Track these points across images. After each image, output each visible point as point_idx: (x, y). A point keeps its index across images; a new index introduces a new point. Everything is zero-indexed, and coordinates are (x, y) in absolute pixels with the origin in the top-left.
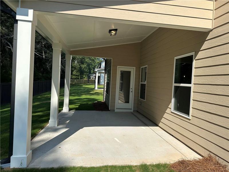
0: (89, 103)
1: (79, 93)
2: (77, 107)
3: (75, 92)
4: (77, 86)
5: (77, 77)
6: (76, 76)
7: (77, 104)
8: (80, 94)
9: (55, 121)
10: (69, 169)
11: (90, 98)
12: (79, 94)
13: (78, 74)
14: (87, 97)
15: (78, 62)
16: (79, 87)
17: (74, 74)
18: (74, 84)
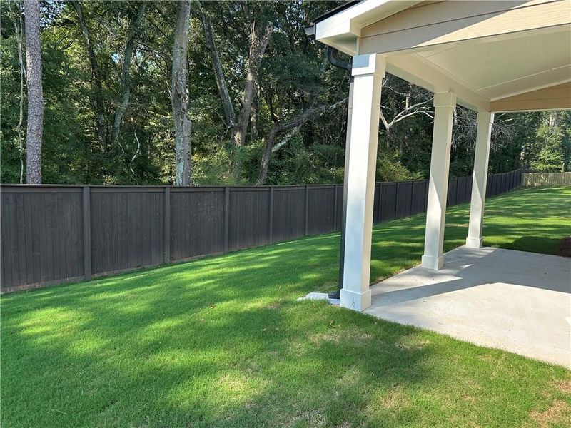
0: (552, 238)
1: (539, 210)
2: (511, 241)
3: (528, 206)
4: (542, 192)
5: (553, 166)
6: (550, 162)
7: (513, 236)
8: (542, 214)
9: (434, 260)
10: (423, 332)
11: (567, 226)
12: (538, 213)
13: (556, 156)
14: (558, 224)
15: (558, 122)
16: (550, 193)
17: (544, 159)
18: (535, 188)
